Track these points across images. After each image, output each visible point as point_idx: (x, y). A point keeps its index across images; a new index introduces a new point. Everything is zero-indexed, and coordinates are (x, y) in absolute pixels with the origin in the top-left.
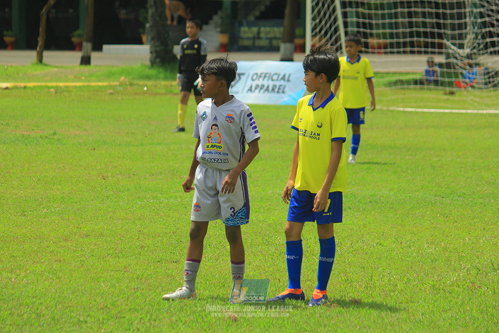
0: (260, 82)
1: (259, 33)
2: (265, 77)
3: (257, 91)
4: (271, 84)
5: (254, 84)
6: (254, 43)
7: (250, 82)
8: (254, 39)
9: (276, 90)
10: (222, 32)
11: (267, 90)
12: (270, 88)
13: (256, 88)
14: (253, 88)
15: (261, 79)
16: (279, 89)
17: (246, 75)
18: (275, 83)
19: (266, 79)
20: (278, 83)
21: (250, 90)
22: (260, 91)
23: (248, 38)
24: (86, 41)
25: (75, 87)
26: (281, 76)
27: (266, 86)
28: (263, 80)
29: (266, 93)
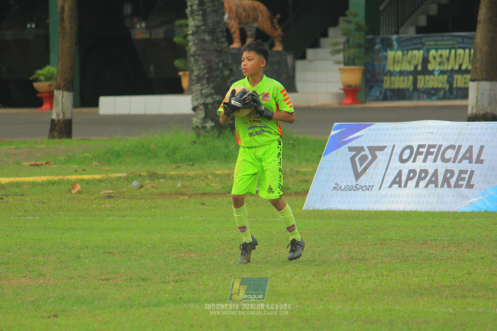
0: (419, 165)
1: (426, 61)
2: (429, 153)
3: (412, 183)
4: (441, 167)
5: (406, 168)
6: (415, 82)
7: (396, 165)
8: (415, 73)
9: (453, 181)
10: (348, 62)
11: (434, 181)
12: (440, 178)
13: (409, 179)
14: (404, 178)
15: (420, 158)
16: (460, 178)
17: (388, 151)
18: (450, 166)
19: (431, 158)
20: (456, 167)
21: (397, 181)
22: (417, 186)
23: (401, 73)
24: (59, 88)
25: (34, 184)
26: (463, 151)
27: (431, 172)
28: (425, 160)
29: (432, 186)
